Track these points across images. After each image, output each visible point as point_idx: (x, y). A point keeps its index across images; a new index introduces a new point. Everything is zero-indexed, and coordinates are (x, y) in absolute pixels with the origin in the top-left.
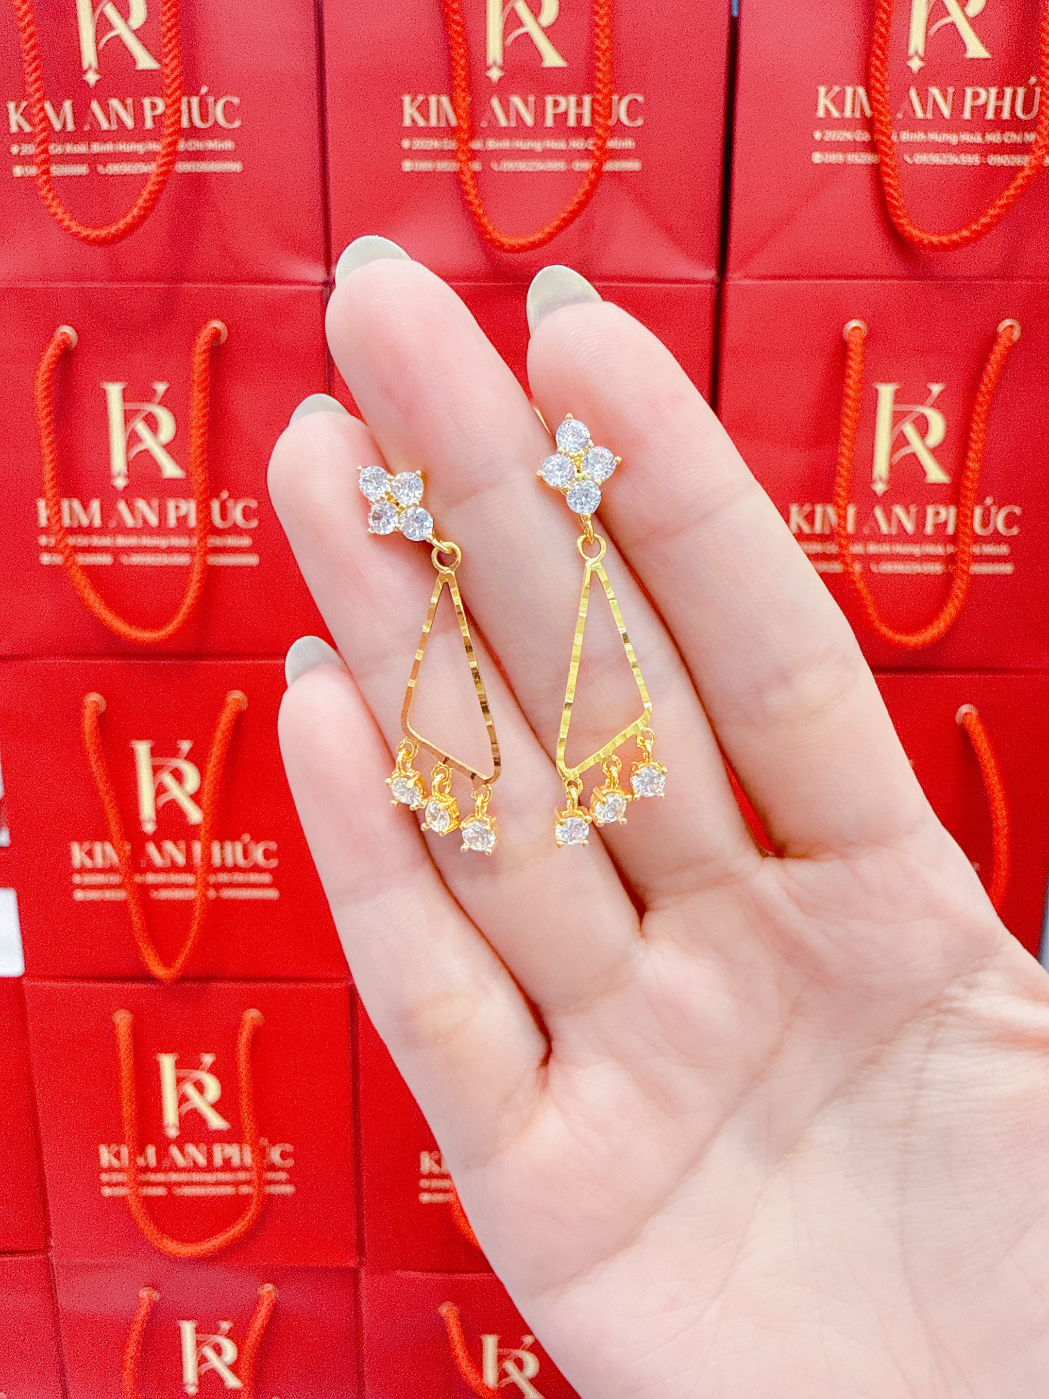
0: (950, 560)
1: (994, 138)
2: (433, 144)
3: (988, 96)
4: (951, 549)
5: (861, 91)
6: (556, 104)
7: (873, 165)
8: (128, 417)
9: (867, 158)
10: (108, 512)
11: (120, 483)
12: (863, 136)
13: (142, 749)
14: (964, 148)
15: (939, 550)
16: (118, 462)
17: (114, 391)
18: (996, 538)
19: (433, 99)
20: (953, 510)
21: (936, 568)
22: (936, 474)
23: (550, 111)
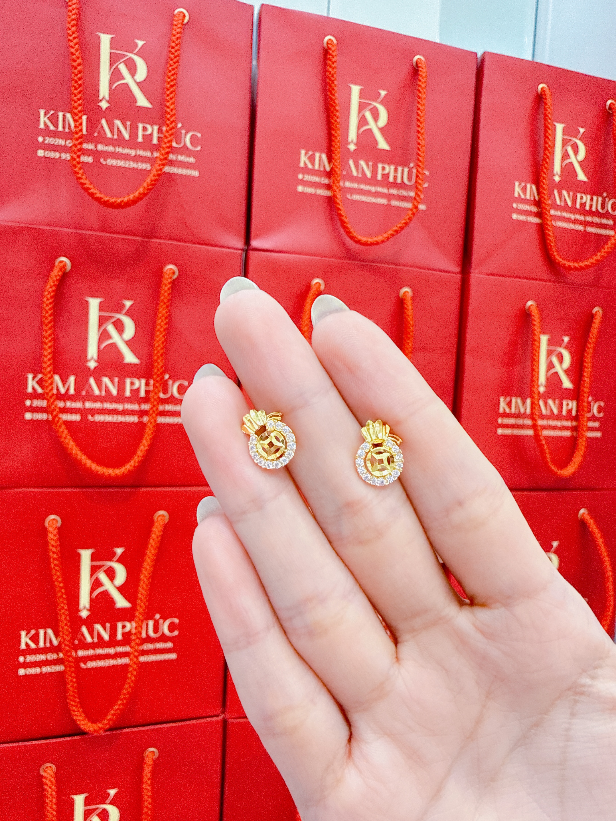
0: (573, 429)
1: (589, 219)
2: (316, 179)
3: (587, 198)
4: (574, 423)
5: (534, 187)
6: (384, 169)
7: (537, 224)
8: (102, 321)
9: (535, 220)
10: (80, 385)
11: (92, 365)
12: (534, 209)
13: (86, 555)
14: (576, 222)
15: (568, 424)
16: (92, 351)
17: (94, 304)
18: (594, 418)
19: (317, 155)
20: (575, 403)
22: (567, 384)
23: (380, 172)
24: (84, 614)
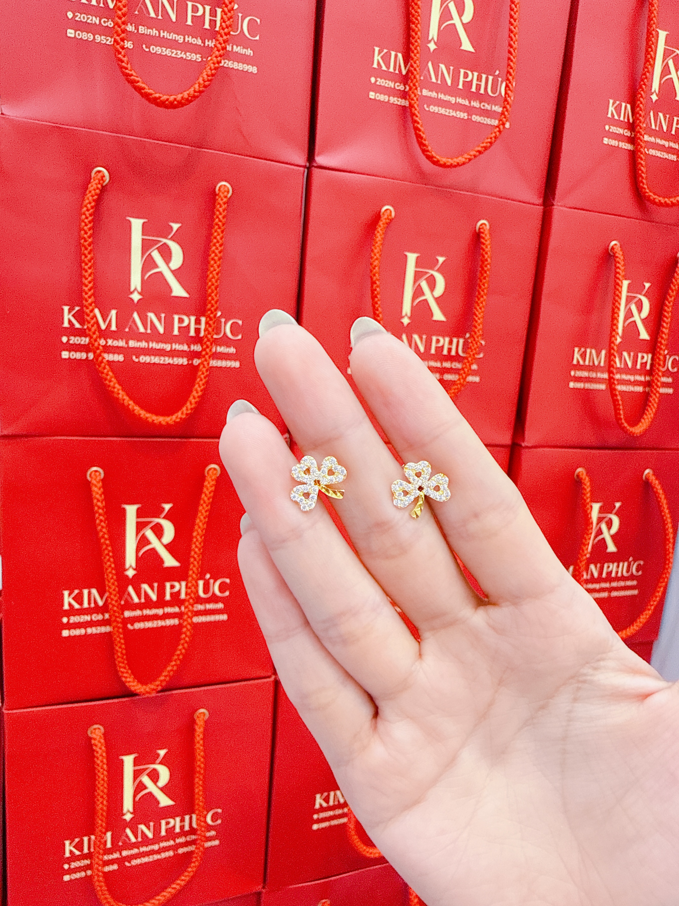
0: (647, 384)
2: (390, 84)
4: (648, 378)
5: (629, 106)
6: (466, 75)
7: (630, 151)
8: (146, 246)
9: (628, 147)
10: (123, 320)
12: (627, 133)
13: (131, 510)
14: (670, 150)
15: (642, 378)
17: (137, 224)
18: (667, 373)
19: (393, 54)
20: (650, 356)
21: (640, 389)
22: (644, 335)
23: (461, 79)
24: (130, 573)
